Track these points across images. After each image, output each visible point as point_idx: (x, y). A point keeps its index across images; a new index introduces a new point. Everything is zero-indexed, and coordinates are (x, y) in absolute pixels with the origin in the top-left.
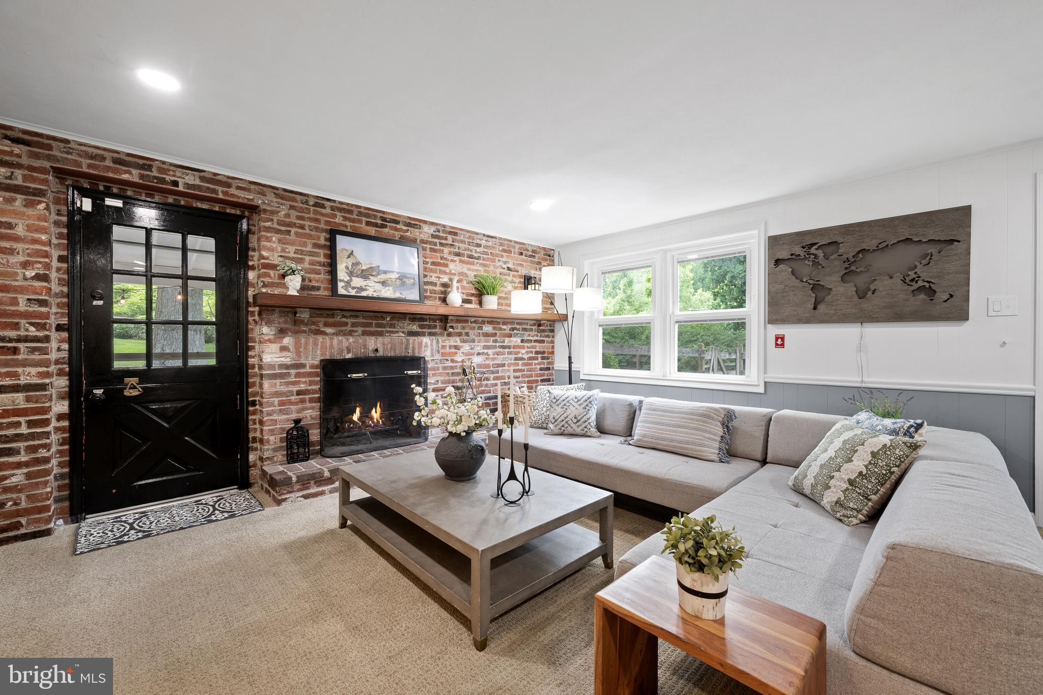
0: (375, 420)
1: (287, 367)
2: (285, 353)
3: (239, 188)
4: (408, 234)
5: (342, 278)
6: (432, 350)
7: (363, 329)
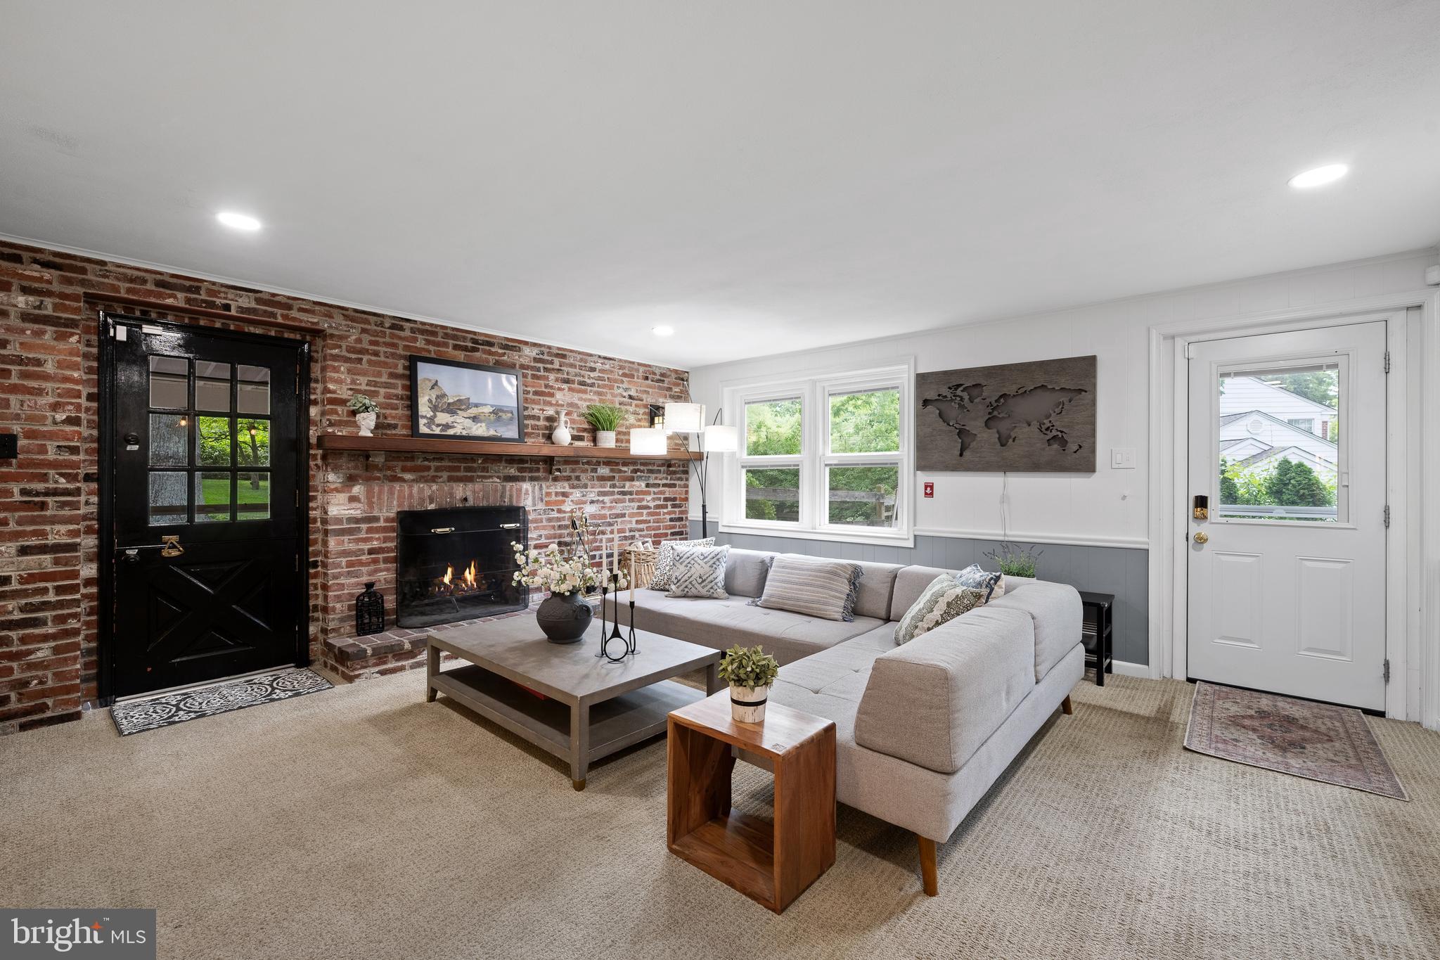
0: (469, 583)
1: (357, 521)
2: (354, 505)
3: (301, 310)
4: (505, 358)
5: (424, 414)
6: (534, 498)
7: (449, 474)
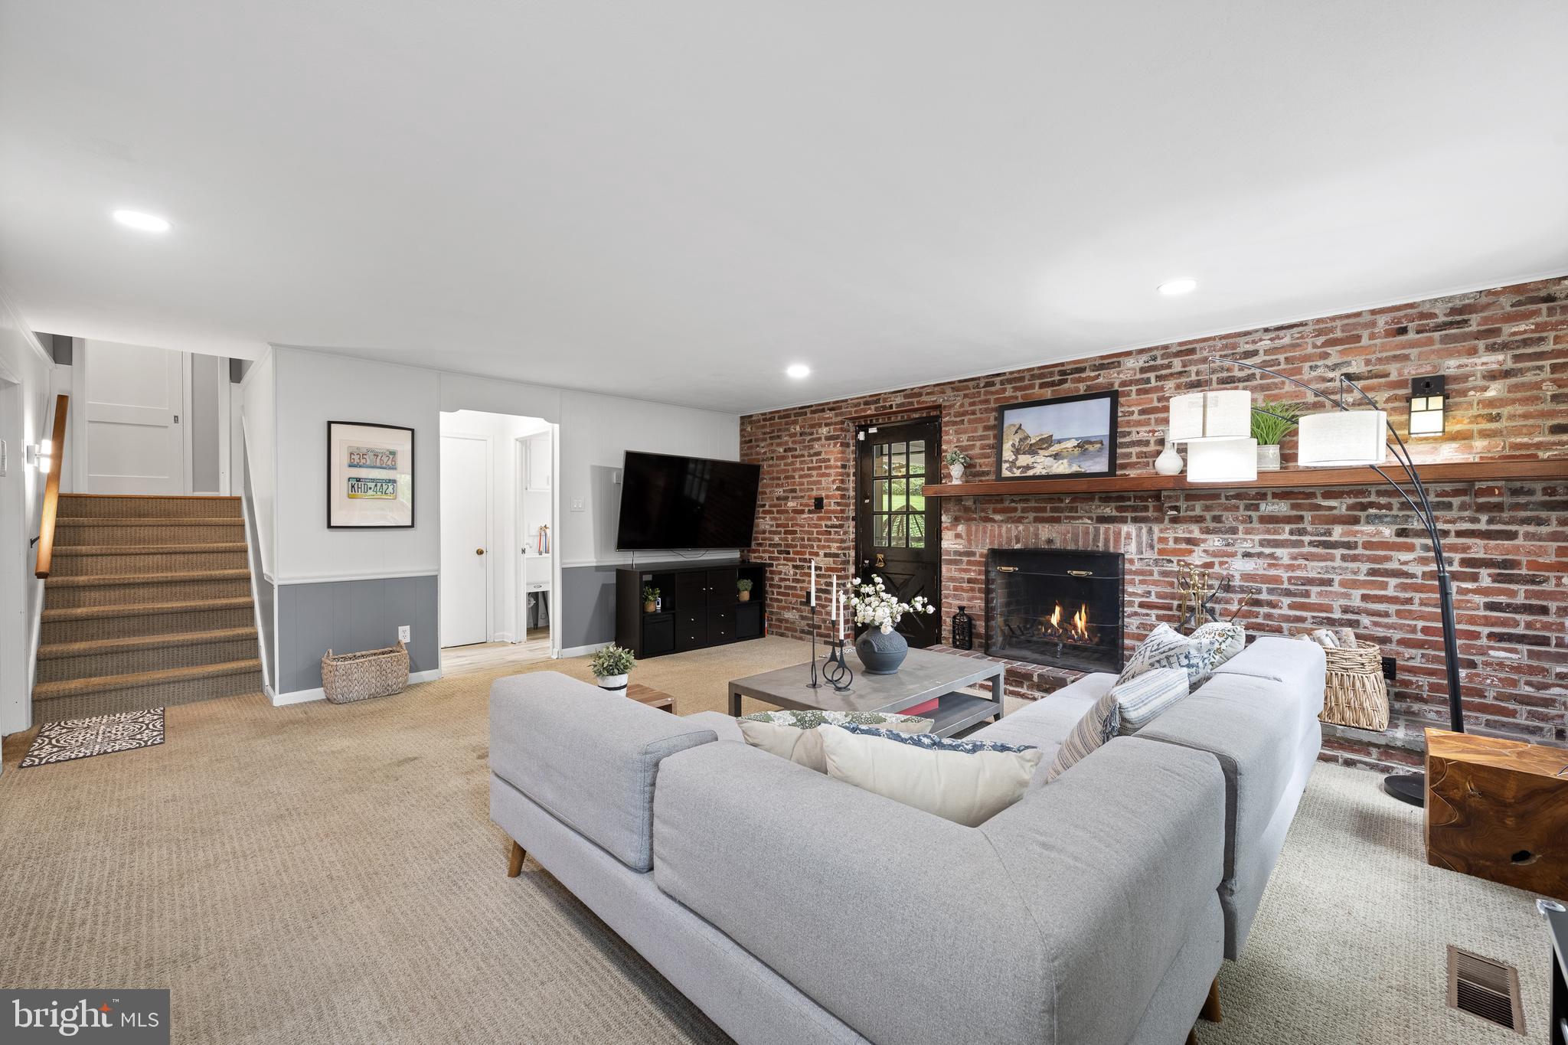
0: (1080, 631)
1: (960, 554)
2: (959, 541)
3: (928, 394)
4: (1100, 380)
5: (1007, 459)
6: (1139, 544)
7: (1035, 514)
